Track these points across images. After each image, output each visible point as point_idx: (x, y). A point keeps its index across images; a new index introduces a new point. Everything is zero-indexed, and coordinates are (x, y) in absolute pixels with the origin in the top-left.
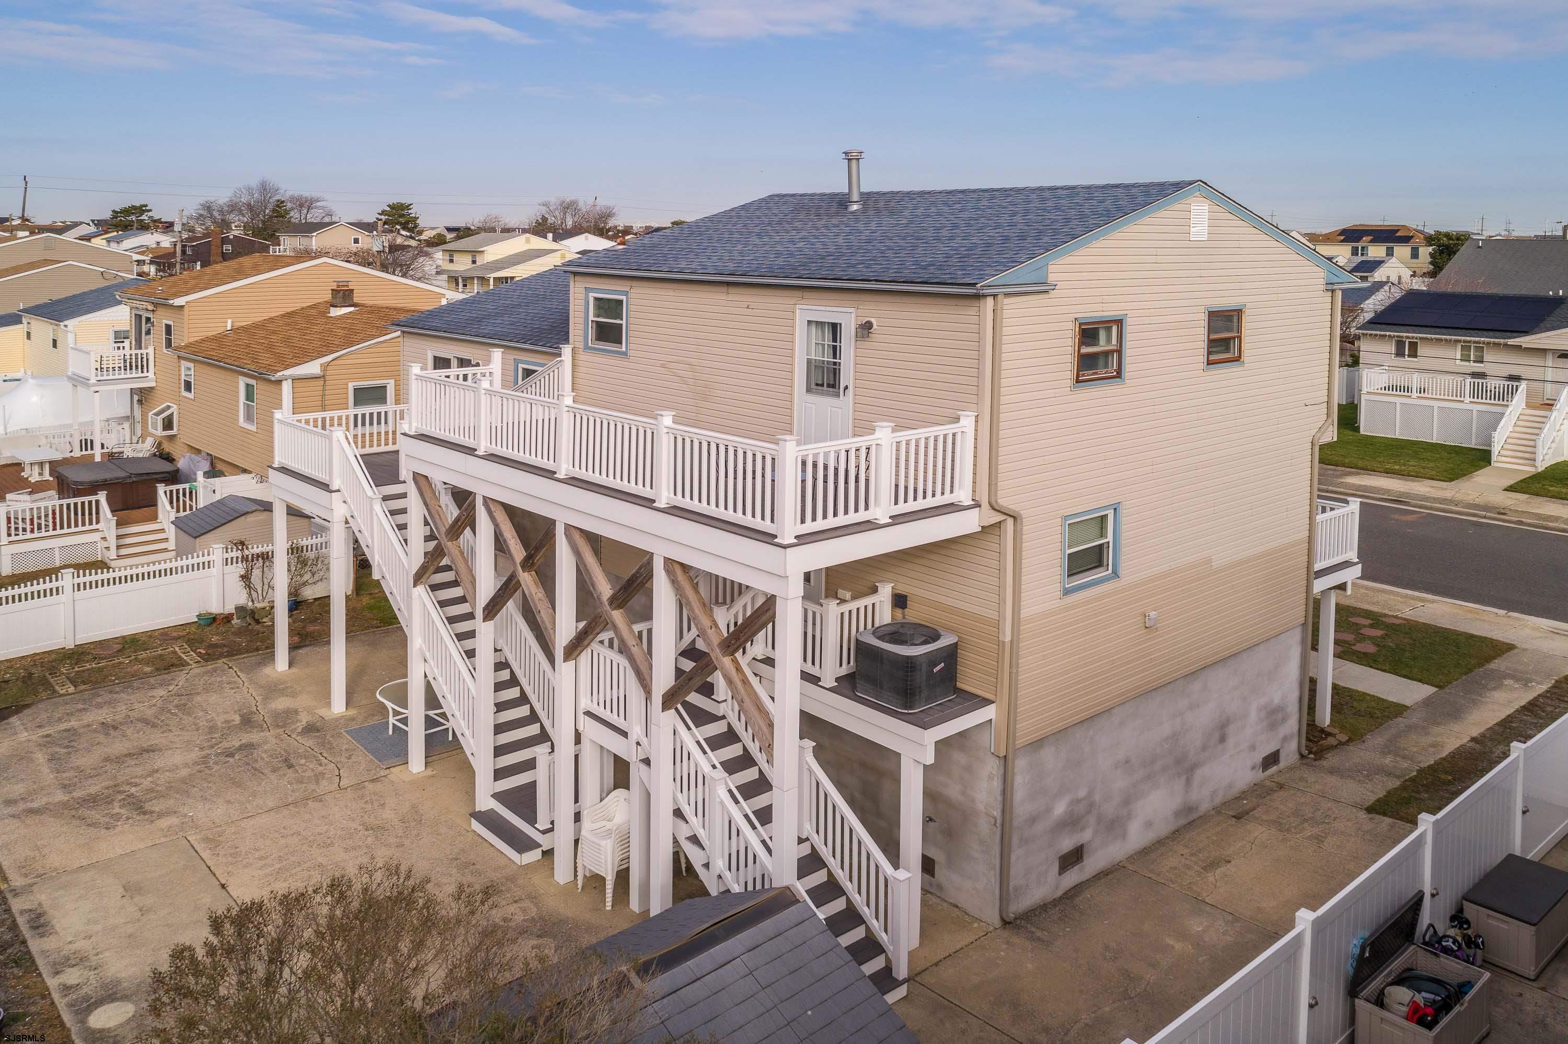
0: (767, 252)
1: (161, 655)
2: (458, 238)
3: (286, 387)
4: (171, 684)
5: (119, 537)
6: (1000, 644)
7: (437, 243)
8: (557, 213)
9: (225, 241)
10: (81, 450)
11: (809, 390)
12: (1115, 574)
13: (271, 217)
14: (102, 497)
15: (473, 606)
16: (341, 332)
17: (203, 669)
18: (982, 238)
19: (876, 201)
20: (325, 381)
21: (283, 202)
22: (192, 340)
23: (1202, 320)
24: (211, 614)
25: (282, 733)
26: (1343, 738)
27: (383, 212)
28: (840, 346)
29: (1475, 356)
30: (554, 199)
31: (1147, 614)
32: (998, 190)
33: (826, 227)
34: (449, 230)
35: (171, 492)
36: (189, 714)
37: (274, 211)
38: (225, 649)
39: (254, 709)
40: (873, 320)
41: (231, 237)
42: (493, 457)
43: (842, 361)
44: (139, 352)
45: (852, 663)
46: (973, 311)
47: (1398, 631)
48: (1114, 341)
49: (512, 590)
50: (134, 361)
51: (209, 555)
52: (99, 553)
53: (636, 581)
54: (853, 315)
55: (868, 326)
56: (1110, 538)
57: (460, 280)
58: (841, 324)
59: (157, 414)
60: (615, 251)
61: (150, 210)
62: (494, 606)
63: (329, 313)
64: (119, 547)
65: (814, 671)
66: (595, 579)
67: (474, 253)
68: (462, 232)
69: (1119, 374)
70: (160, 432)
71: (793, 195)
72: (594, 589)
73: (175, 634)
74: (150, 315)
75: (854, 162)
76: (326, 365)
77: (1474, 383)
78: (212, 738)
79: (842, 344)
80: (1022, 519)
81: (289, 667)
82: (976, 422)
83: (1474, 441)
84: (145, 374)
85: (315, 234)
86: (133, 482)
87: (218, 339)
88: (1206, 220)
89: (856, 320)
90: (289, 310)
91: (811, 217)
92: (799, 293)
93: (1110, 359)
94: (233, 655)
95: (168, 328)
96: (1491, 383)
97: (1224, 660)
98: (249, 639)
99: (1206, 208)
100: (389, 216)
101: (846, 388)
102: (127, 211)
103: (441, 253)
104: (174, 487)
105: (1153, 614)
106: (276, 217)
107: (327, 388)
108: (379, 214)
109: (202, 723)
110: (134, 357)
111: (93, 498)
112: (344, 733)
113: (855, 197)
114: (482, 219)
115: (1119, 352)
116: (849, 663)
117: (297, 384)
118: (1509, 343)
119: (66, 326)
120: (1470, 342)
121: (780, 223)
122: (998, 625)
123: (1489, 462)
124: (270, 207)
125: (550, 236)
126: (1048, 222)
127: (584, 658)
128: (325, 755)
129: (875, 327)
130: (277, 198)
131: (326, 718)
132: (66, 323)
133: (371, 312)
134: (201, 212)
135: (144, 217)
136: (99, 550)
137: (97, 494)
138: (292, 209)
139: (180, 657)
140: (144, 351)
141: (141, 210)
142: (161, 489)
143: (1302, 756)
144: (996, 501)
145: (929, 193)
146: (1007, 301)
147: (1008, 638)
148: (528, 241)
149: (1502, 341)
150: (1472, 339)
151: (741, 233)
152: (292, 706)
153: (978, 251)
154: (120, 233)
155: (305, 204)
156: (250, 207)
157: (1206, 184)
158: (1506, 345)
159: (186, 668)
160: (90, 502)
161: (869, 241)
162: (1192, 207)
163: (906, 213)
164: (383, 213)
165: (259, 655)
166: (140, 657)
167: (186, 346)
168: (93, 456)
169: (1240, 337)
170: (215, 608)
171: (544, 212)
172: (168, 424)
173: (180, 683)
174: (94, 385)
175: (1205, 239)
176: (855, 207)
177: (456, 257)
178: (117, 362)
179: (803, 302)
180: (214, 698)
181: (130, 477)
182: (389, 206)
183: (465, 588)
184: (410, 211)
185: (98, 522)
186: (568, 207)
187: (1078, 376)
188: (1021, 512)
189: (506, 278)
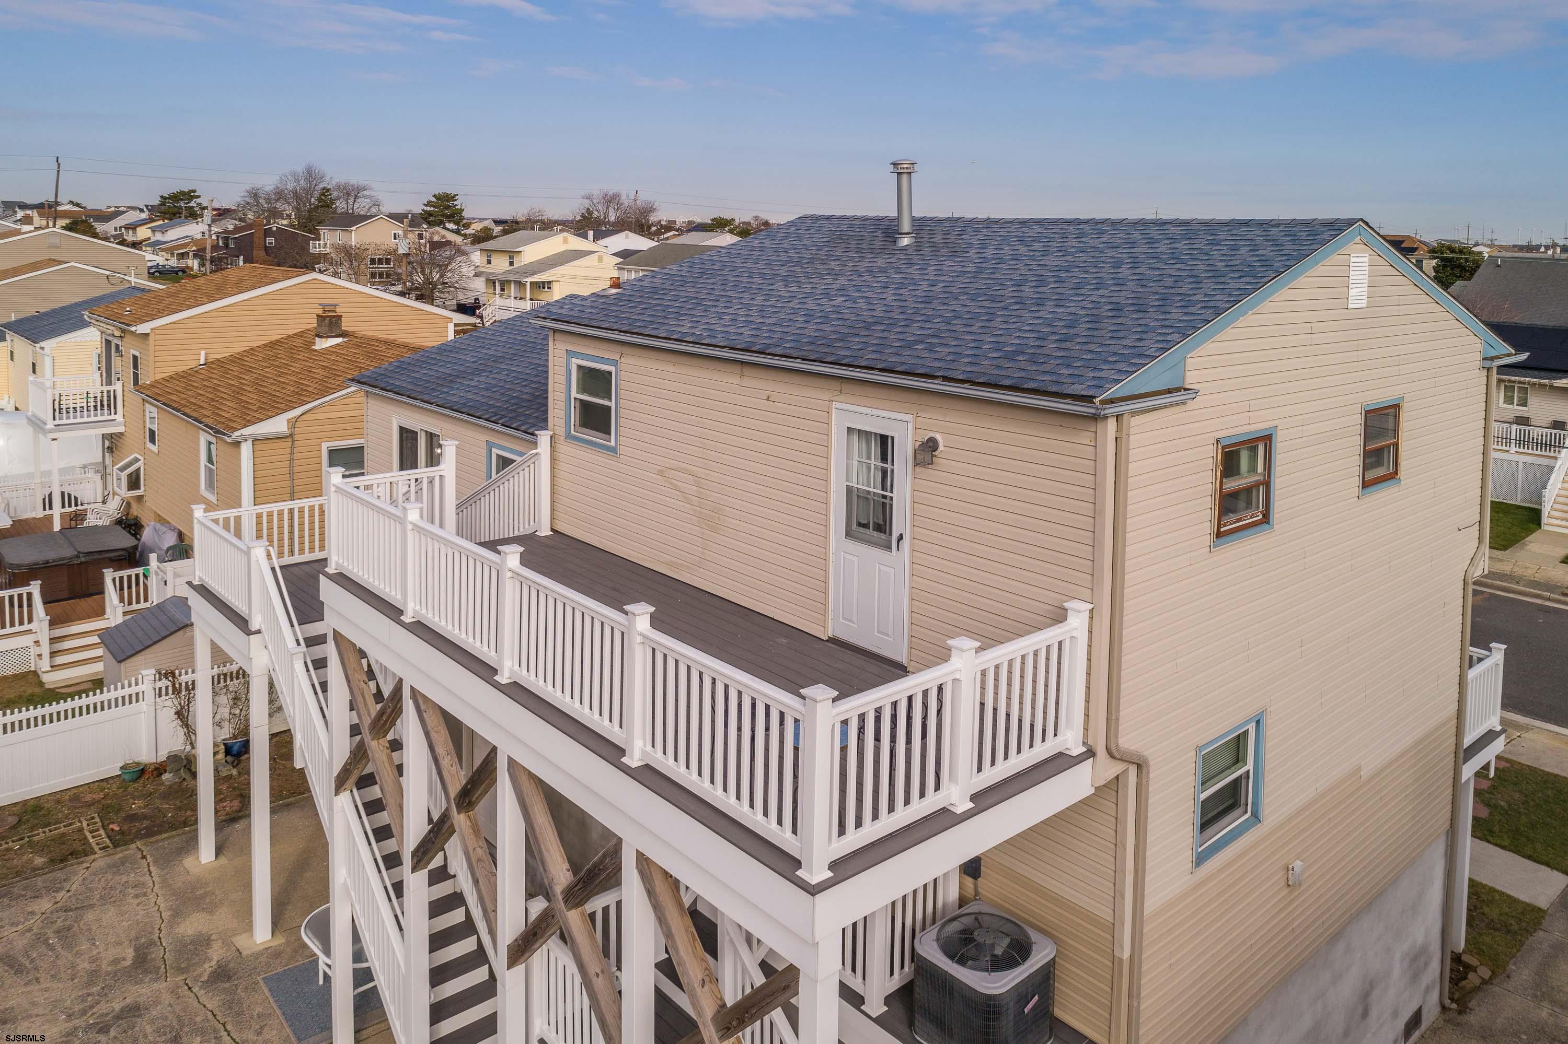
0: (795, 311)
1: (63, 835)
2: (505, 232)
3: (246, 450)
4: (61, 889)
5: (53, 640)
6: (1115, 961)
7: (483, 238)
8: (600, 207)
9: (268, 233)
10: (45, 509)
11: (849, 534)
12: (1256, 816)
13: (317, 207)
14: (35, 588)
15: (401, 843)
16: (319, 373)
17: (108, 860)
18: (1082, 304)
19: (932, 233)
20: (293, 441)
21: (328, 190)
22: (158, 377)
23: (1357, 422)
24: (138, 764)
25: (181, 983)
26: (1485, 972)
27: (428, 202)
28: (892, 471)
29: (1519, 398)
30: (596, 190)
31: (1290, 867)
32: (1086, 222)
33: (870, 271)
34: (497, 222)
35: (121, 578)
36: (69, 947)
37: (319, 200)
38: (146, 823)
39: (155, 937)
40: (938, 437)
41: (274, 229)
42: (421, 629)
43: (894, 495)
44: (109, 388)
45: (906, 969)
46: (1085, 437)
47: (1505, 780)
48: (1260, 469)
49: (447, 834)
50: (105, 399)
51: (137, 684)
52: (32, 661)
53: (599, 875)
54: (910, 426)
55: (930, 446)
56: (1250, 766)
57: (497, 284)
58: (893, 438)
59: (122, 469)
60: (607, 297)
61: (199, 197)
62: (424, 853)
63: (314, 344)
64: (53, 654)
65: (855, 984)
66: (545, 853)
67: (512, 255)
68: (510, 226)
69: (1266, 518)
70: (124, 492)
71: (828, 218)
72: (545, 870)
73: (89, 798)
74: (119, 343)
75: (905, 177)
76: (294, 420)
77: (1520, 430)
78: (89, 995)
79: (895, 467)
80: (1148, 766)
81: (217, 856)
82: (1091, 618)
83: (1519, 499)
84: (113, 417)
85: (354, 228)
86: (81, 563)
87: (185, 377)
88: (1366, 277)
89: (915, 434)
90: (274, 338)
91: (850, 254)
92: (836, 385)
93: (1254, 494)
94: (152, 834)
95: (135, 358)
96: (1536, 432)
97: (1369, 905)
98: (179, 804)
99: (1366, 259)
100: (435, 207)
101: (901, 538)
102: (175, 197)
103: (478, 253)
104: (125, 573)
105: (1298, 864)
106: (322, 206)
107: (296, 450)
108: (425, 205)
109: (84, 965)
110: (105, 395)
111: (24, 590)
112: (262, 984)
113: (906, 226)
114: (526, 213)
115: (1267, 484)
116: (902, 967)
117: (259, 446)
118: (1555, 385)
119: (42, 348)
120: (1514, 382)
121: (811, 262)
122: (1112, 929)
123: (1539, 524)
124: (316, 194)
125: (591, 233)
126: (1169, 281)
127: (538, 959)
128: (229, 1027)
129: (941, 448)
130: (321, 186)
131: (244, 953)
132: (43, 344)
133: (358, 346)
134: (248, 199)
135: (192, 204)
136: (32, 657)
137: (29, 585)
138: (338, 198)
139: (85, 838)
140: (111, 388)
141: (190, 195)
142: (109, 575)
143: (1444, 1008)
144: (1117, 746)
145: (997, 222)
146: (1135, 421)
147: (1126, 955)
148: (565, 241)
149: (1548, 382)
150: (1517, 378)
151: (762, 275)
152: (204, 931)
153: (1082, 328)
154: (166, 221)
155: (352, 192)
156: (296, 194)
157: (1367, 224)
158: (1552, 386)
159: (87, 858)
160: (20, 596)
161: (927, 301)
162: (1353, 260)
163: (972, 254)
164: (429, 204)
165: (184, 833)
166: (36, 838)
167: (152, 385)
168: (49, 519)
169: (1397, 445)
170: (146, 756)
171: (587, 206)
172: (134, 482)
173: (74, 887)
174: (51, 431)
175: (1364, 305)
176: (905, 241)
177: (494, 259)
178: (78, 401)
179: (842, 397)
180: (110, 915)
181: (78, 557)
182: (435, 196)
183: (390, 815)
184: (455, 203)
185: (30, 621)
186: (611, 200)
187: (1219, 527)
188: (1146, 753)
189: (543, 283)
